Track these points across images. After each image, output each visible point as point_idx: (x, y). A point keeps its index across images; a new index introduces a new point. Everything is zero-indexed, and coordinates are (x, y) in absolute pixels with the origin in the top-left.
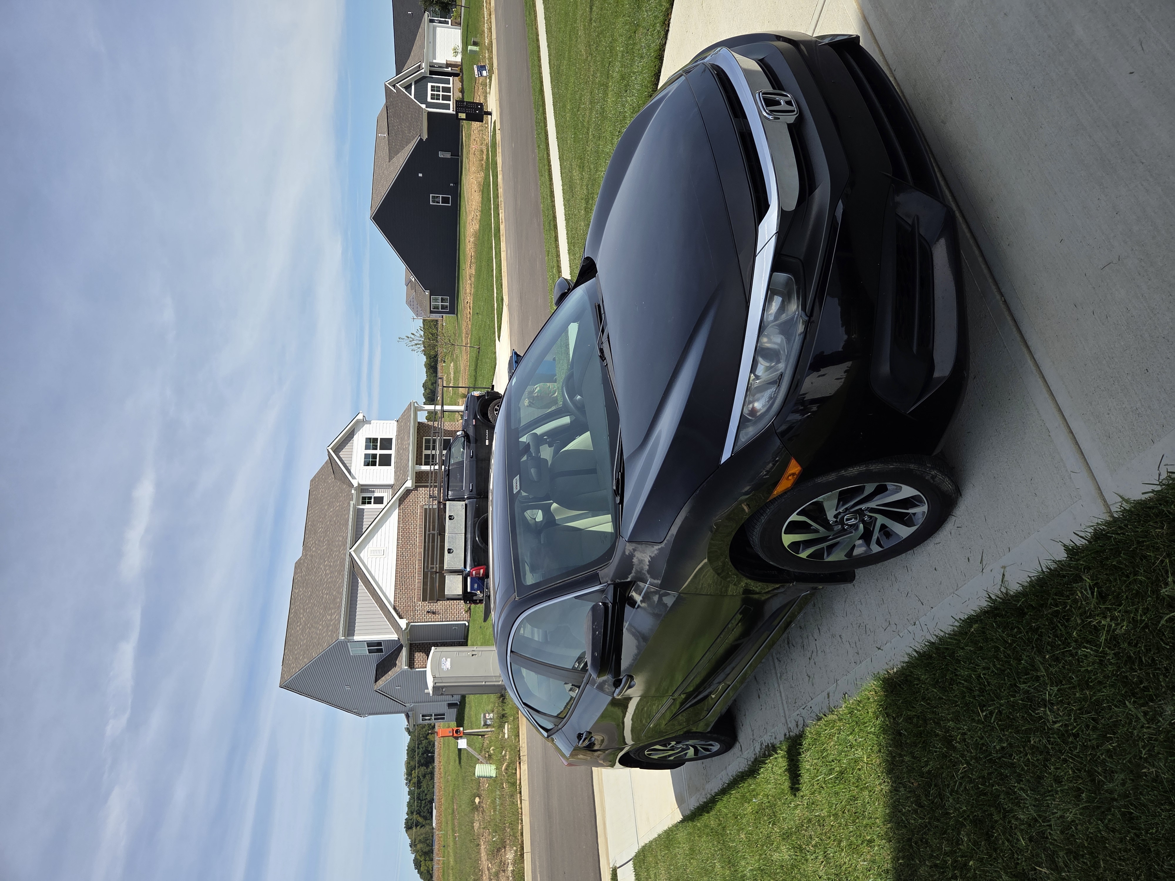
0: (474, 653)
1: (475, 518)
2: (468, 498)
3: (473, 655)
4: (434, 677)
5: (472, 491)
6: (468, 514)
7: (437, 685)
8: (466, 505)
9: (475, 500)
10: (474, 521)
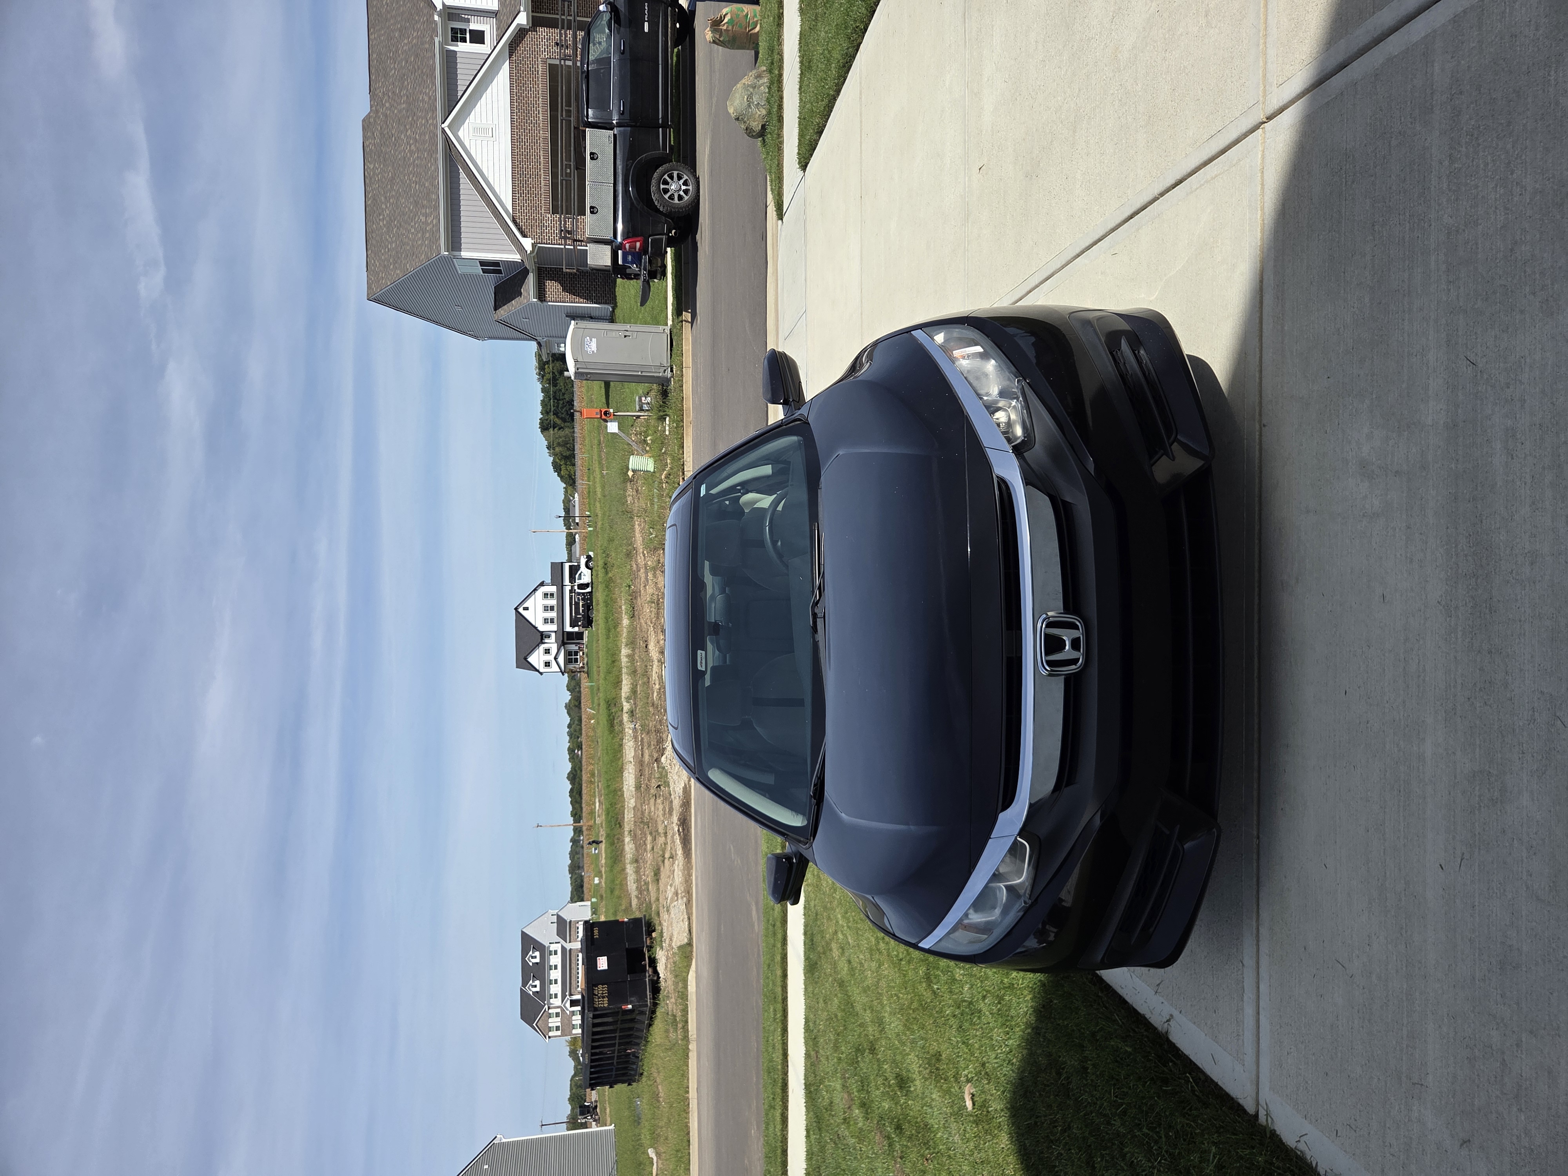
0: (627, 334)
1: (628, 160)
2: (619, 125)
3: (625, 336)
4: (576, 361)
5: (623, 114)
6: (618, 152)
7: (580, 370)
8: (615, 135)
9: (629, 129)
10: (627, 165)
